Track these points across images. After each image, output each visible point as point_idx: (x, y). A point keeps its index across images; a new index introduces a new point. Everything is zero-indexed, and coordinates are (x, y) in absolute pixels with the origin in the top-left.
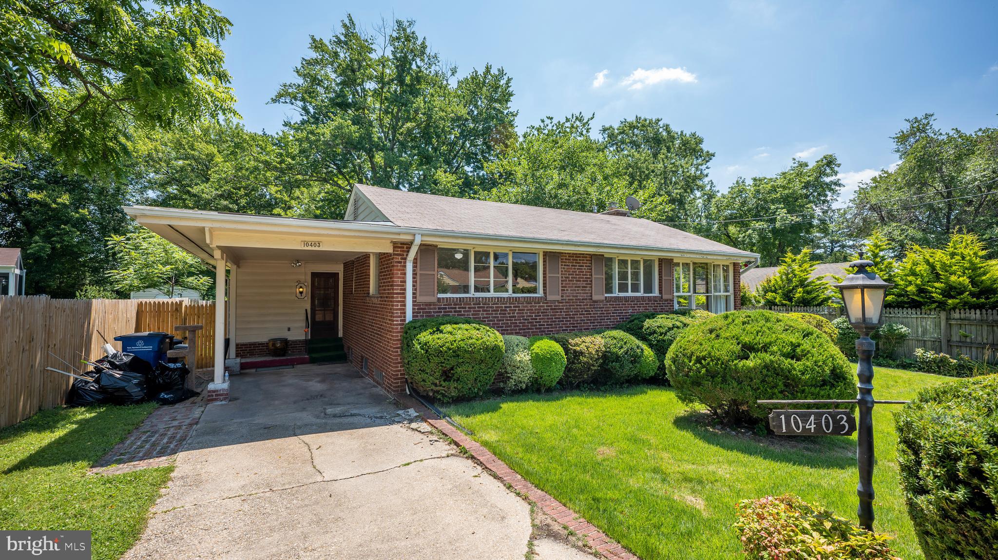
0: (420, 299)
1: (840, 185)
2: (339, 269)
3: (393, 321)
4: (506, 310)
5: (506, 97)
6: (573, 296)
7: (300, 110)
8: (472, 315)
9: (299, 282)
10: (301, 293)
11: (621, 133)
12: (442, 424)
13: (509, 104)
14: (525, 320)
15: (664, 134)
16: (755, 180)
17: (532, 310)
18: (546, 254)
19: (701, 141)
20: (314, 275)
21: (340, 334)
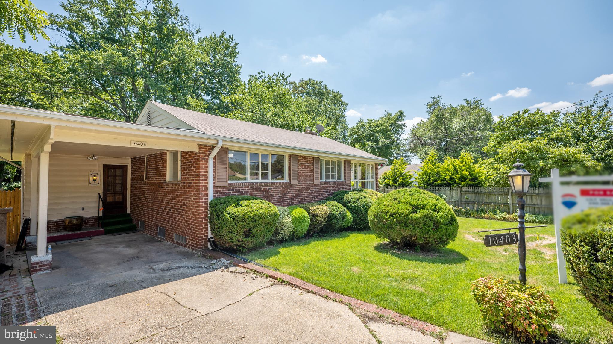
0: (217, 184)
1: (405, 126)
2: (128, 162)
3: (199, 199)
4: (269, 191)
5: (234, 54)
6: (304, 182)
7: (67, 37)
8: (250, 194)
9: (92, 172)
10: (95, 180)
11: (300, 87)
12: (250, 265)
13: (235, 59)
14: (279, 196)
15: (324, 90)
16: (369, 120)
17: (283, 190)
18: (290, 156)
19: (341, 96)
20: (105, 166)
21: (128, 211)
